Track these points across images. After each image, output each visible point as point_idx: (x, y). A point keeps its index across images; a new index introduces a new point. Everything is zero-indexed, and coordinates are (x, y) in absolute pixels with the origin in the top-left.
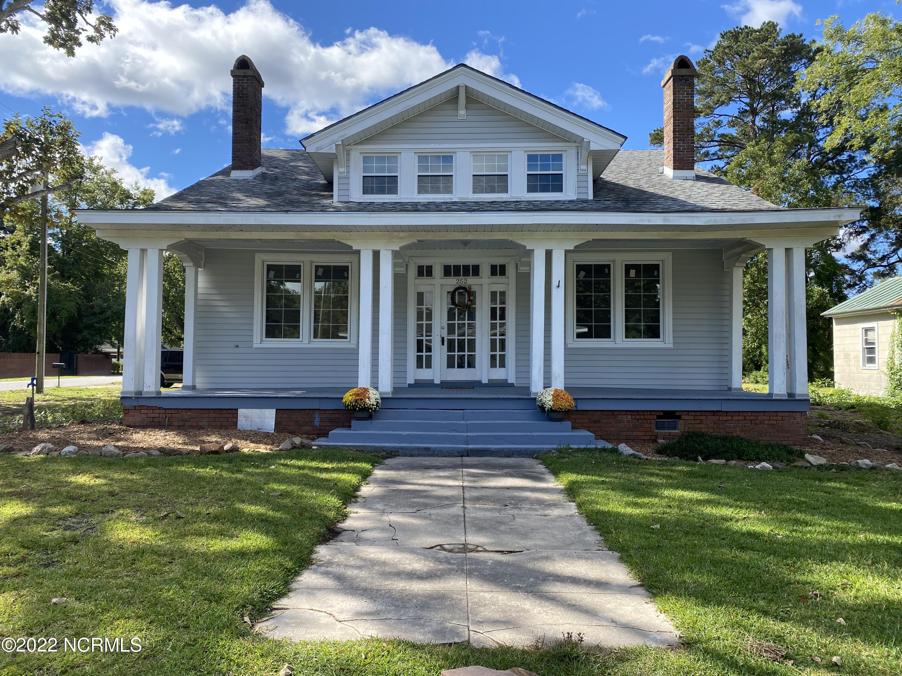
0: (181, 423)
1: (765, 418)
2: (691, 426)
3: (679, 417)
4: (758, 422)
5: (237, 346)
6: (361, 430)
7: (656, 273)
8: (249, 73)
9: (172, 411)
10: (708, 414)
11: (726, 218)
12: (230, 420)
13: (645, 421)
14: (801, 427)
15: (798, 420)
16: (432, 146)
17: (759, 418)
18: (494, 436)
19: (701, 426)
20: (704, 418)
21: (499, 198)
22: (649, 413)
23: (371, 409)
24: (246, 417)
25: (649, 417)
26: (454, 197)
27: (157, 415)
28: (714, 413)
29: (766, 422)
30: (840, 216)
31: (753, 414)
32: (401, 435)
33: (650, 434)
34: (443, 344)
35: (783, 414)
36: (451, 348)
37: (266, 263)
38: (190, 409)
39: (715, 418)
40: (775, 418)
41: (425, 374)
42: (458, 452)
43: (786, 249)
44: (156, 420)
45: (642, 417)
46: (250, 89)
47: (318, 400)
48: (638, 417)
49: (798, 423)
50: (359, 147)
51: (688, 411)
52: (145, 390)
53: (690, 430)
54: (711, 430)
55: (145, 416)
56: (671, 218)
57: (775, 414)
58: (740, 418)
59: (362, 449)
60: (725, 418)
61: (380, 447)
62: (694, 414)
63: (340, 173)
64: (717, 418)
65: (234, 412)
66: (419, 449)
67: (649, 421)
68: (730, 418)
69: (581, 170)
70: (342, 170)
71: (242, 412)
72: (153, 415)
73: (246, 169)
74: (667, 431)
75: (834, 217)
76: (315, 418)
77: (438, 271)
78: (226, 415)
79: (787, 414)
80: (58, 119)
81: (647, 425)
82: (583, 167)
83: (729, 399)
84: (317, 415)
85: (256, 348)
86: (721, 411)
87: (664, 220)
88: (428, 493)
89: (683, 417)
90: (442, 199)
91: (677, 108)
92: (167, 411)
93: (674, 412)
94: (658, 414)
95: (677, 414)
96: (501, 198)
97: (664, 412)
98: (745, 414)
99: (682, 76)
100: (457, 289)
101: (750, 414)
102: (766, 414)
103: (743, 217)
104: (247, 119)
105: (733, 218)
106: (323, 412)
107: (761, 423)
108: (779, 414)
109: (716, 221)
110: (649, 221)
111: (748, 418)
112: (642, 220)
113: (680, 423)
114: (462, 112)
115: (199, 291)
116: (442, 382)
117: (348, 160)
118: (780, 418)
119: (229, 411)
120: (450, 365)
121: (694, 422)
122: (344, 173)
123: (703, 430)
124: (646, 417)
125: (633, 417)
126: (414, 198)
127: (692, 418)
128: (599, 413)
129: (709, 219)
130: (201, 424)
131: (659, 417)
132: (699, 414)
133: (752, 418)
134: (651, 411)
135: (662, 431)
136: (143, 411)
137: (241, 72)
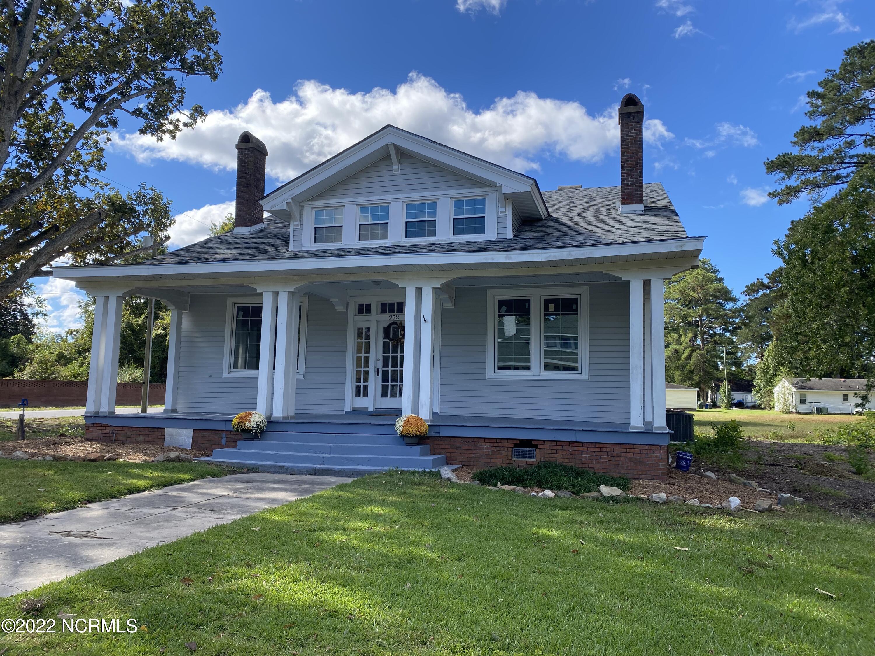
0: (124, 439)
1: (622, 450)
2: (546, 455)
3: (536, 446)
4: (614, 454)
5: (211, 376)
6: (244, 449)
7: (574, 306)
8: (249, 145)
9: (119, 429)
10: (563, 444)
11: (565, 253)
12: (159, 437)
13: (502, 449)
14: (660, 461)
15: (657, 454)
16: (370, 198)
17: (616, 450)
18: (346, 458)
19: (556, 456)
20: (559, 448)
21: (426, 241)
22: (507, 441)
23: (252, 430)
24: (171, 435)
25: (506, 445)
26: (388, 242)
27: (108, 431)
28: (570, 443)
29: (623, 454)
30: (681, 246)
31: (610, 446)
32: (269, 454)
33: (508, 461)
34: (378, 375)
35: (641, 447)
36: (385, 379)
37: (236, 305)
38: (131, 427)
39: (571, 449)
40: (632, 451)
41: (362, 402)
42: (307, 471)
43: (644, 281)
44: (107, 435)
45: (500, 445)
46: (250, 159)
47: (224, 422)
48: (496, 445)
49: (656, 457)
50: (310, 203)
51: (544, 441)
52: (102, 410)
53: (547, 460)
54: (567, 460)
55: (100, 432)
56: (512, 256)
57: (632, 447)
58: (597, 449)
59: (230, 464)
60: (581, 449)
61: (244, 464)
62: (549, 443)
63: (295, 226)
64: (573, 448)
65: (162, 430)
66: (275, 467)
67: (506, 449)
68: (586, 449)
69: (501, 212)
70: (296, 223)
71: (168, 431)
72: (105, 431)
73: (246, 226)
74: (524, 460)
75: (676, 247)
76: (222, 438)
77: (375, 309)
78: (157, 433)
79: (645, 447)
80: (150, 192)
81: (504, 453)
82: (503, 209)
83: (583, 430)
84: (224, 436)
85: (225, 378)
86: (576, 442)
87: (507, 257)
88: (181, 499)
89: (539, 446)
90: (378, 244)
91: (626, 145)
92: (116, 428)
93: (530, 441)
94: (515, 442)
95: (533, 443)
96: (428, 241)
97: (521, 440)
98: (601, 446)
99: (630, 113)
100: (391, 324)
101: (606, 446)
102: (623, 446)
103: (582, 252)
104: (248, 184)
105: (572, 253)
106: (229, 433)
107: (618, 455)
108: (636, 447)
109: (555, 256)
110: (493, 259)
111: (604, 450)
112: (486, 259)
113: (537, 452)
114: (396, 167)
115: (183, 330)
116: (376, 410)
117: (302, 215)
118: (638, 451)
119: (159, 430)
120: (384, 394)
121: (550, 451)
122: (298, 225)
123: (558, 460)
124: (504, 445)
125: (492, 445)
126: (355, 245)
127: (548, 447)
128: (461, 439)
129: (548, 255)
130: (139, 440)
131: (516, 445)
132: (555, 443)
133: (608, 450)
134: (508, 439)
135: (520, 459)
136: (99, 428)
137: (244, 145)
